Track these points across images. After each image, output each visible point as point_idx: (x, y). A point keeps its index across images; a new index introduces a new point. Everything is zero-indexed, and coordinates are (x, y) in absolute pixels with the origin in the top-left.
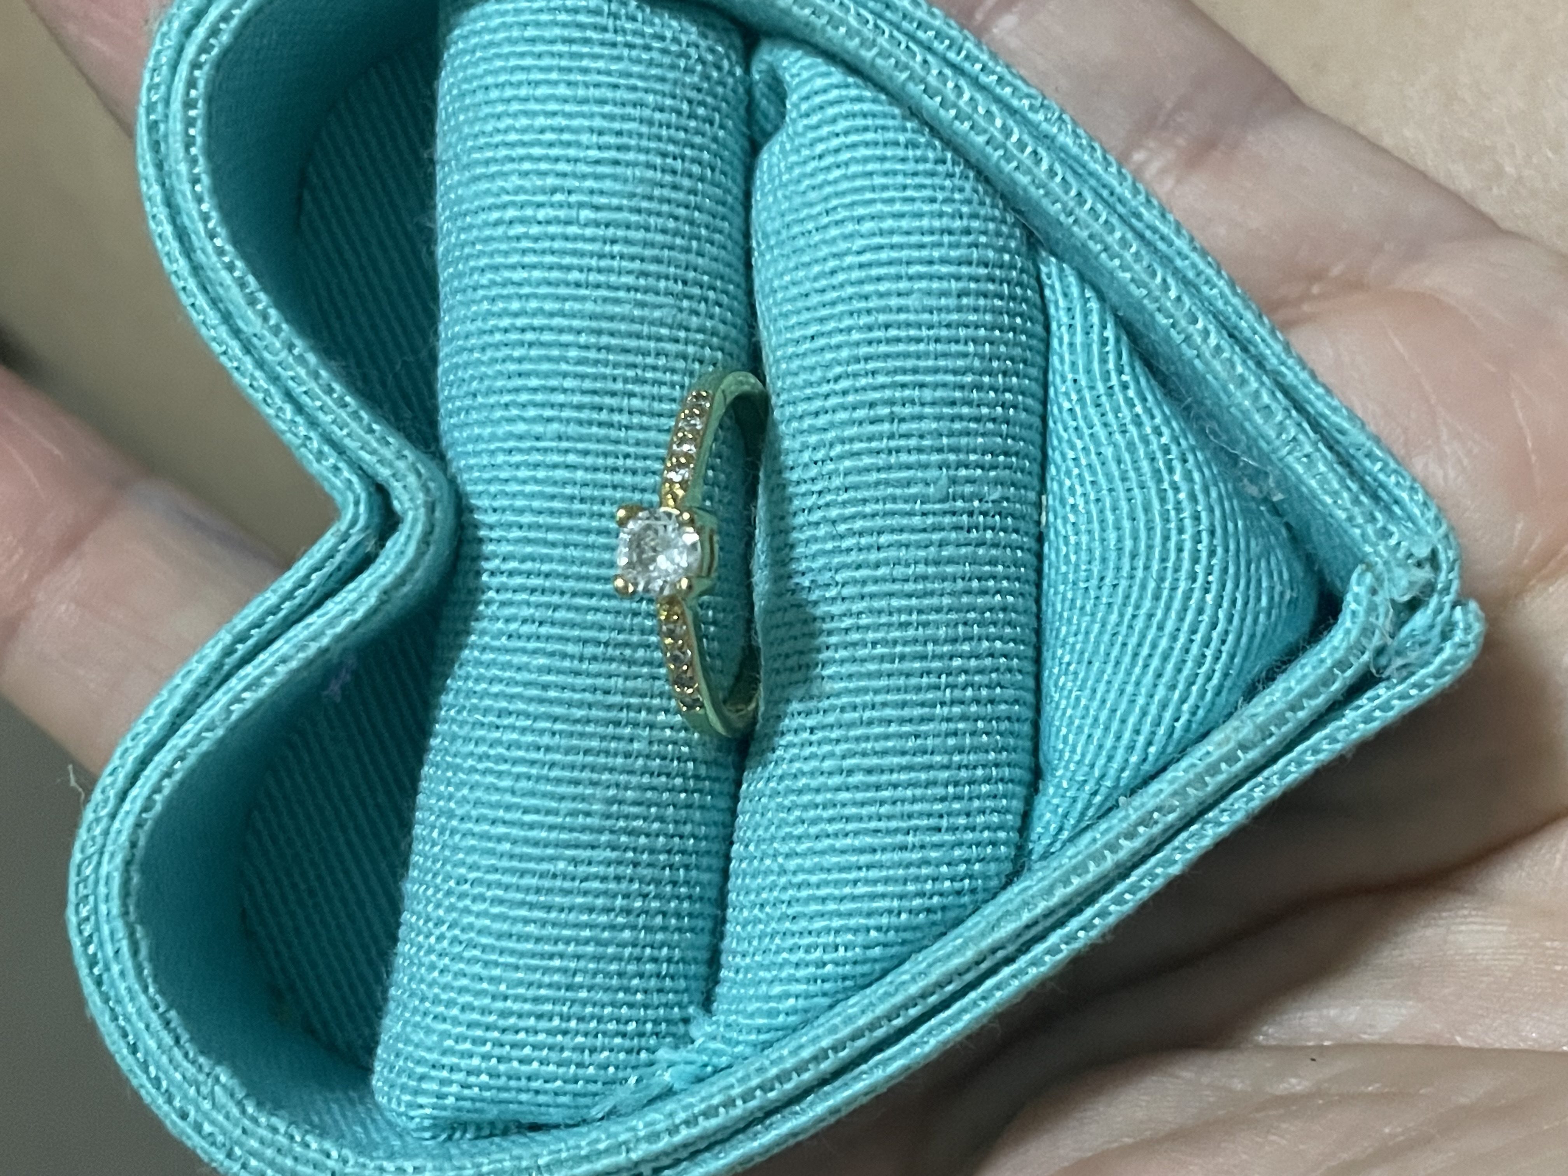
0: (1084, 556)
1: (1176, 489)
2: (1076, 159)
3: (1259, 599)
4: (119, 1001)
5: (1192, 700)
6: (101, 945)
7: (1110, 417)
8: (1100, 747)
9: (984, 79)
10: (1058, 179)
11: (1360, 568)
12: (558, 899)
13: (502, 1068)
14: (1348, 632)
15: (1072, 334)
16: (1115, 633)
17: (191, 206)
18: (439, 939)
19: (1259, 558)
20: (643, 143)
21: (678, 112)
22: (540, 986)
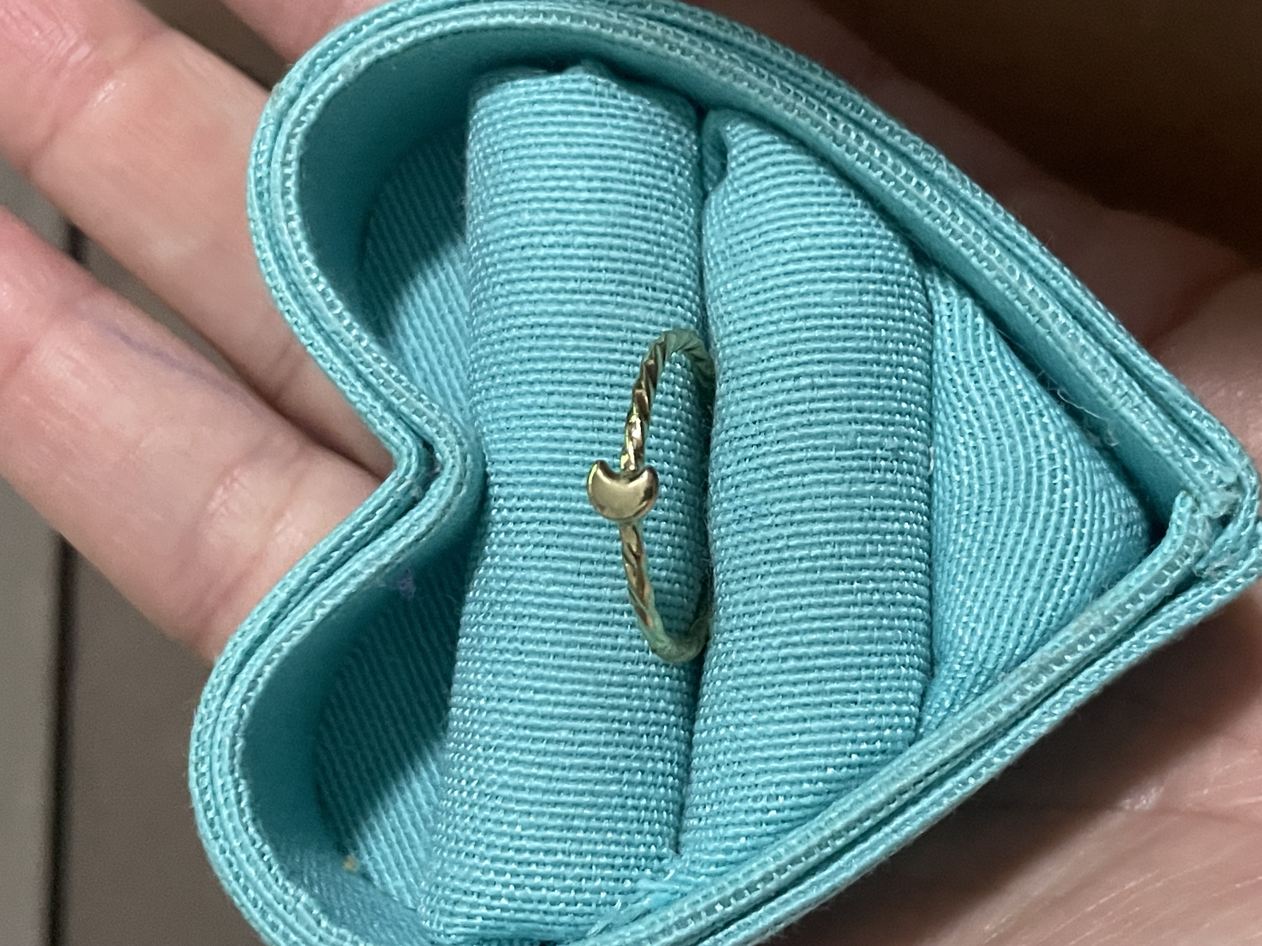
0: (966, 491)
1: (1035, 437)
2: (951, 189)
3: (1102, 522)
4: (226, 838)
5: (1053, 599)
6: (214, 794)
7: (982, 383)
8: (982, 637)
9: (879, 131)
10: (937, 202)
11: (1181, 495)
12: (561, 760)
13: (518, 893)
14: (1174, 542)
15: (952, 322)
16: (991, 549)
17: (287, 238)
18: (470, 793)
19: (1101, 490)
20: (622, 187)
21: (648, 164)
22: (547, 829)
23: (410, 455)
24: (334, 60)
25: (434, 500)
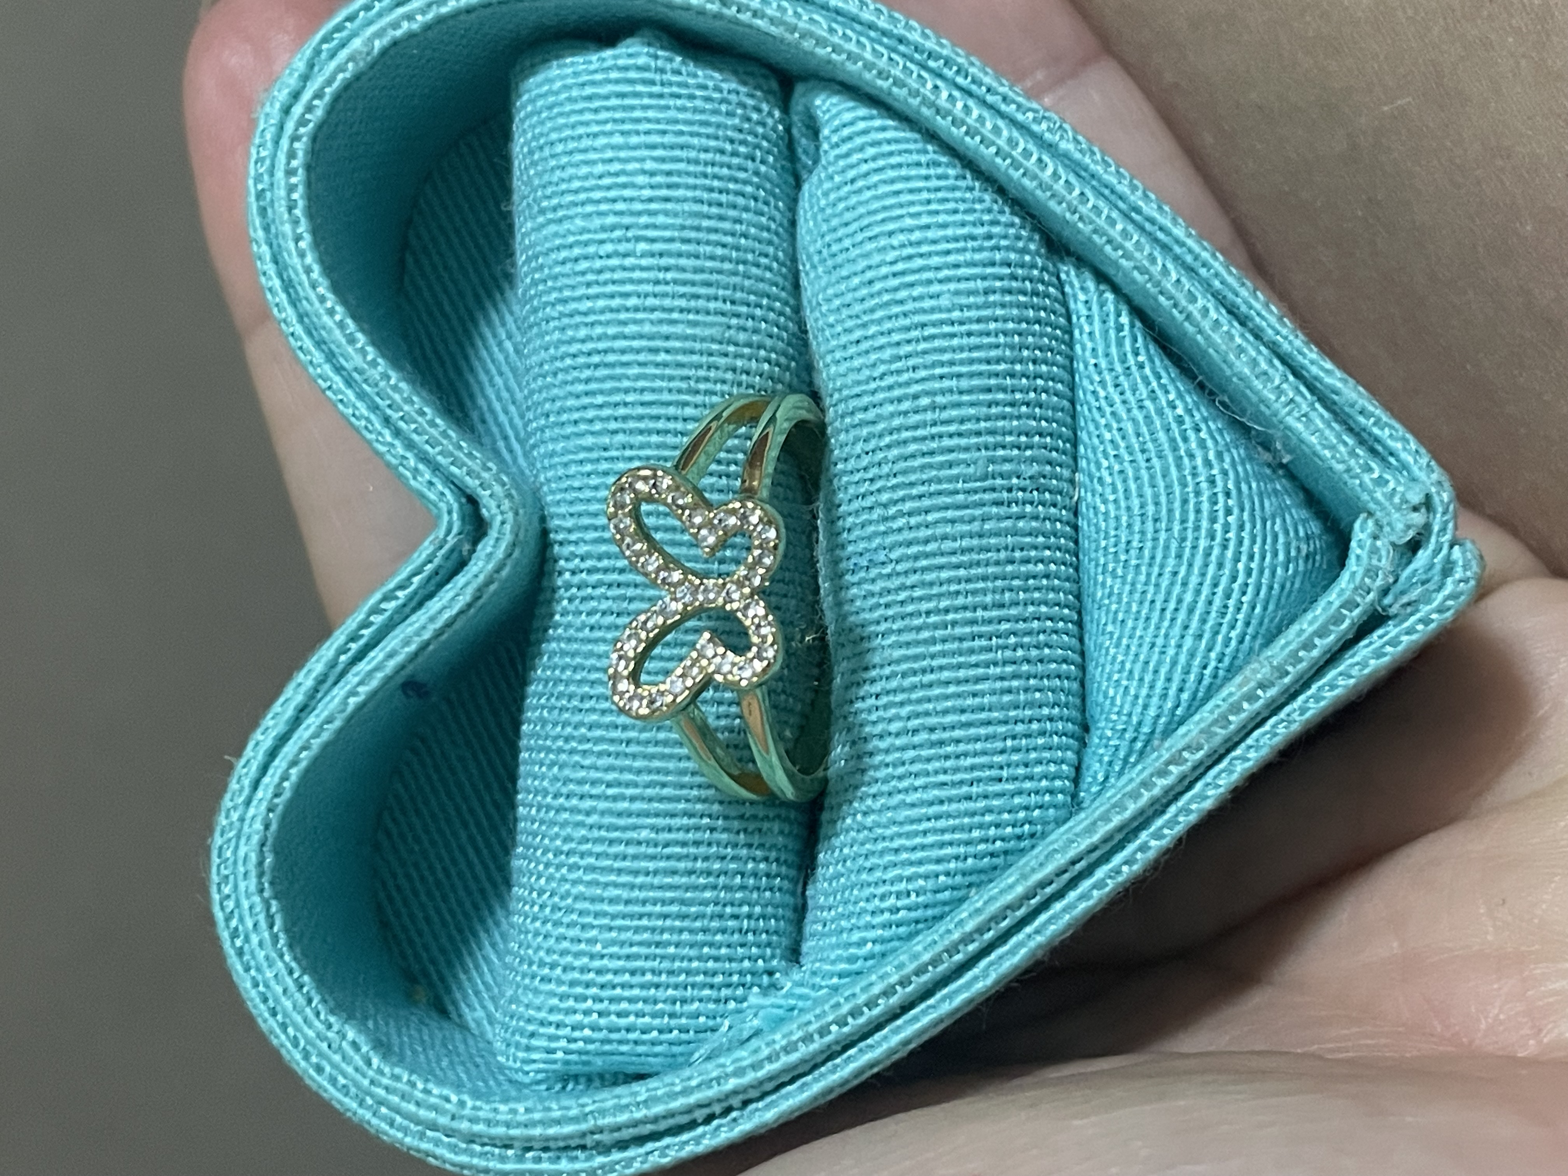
0: (1112, 523)
1: (1191, 456)
2: (1078, 164)
3: (1275, 554)
4: (259, 969)
5: (1218, 648)
6: (241, 920)
7: (1128, 394)
8: (1136, 697)
9: (989, 98)
10: (1062, 182)
11: (1363, 516)
12: (643, 864)
13: (603, 1022)
14: (1353, 574)
15: (1091, 324)
16: (1144, 592)
17: (296, 261)
18: (542, 907)
19: (1273, 518)
20: (691, 181)
21: (722, 152)
22: (631, 945)
23: (450, 512)
24: (343, 45)
25: (481, 564)
